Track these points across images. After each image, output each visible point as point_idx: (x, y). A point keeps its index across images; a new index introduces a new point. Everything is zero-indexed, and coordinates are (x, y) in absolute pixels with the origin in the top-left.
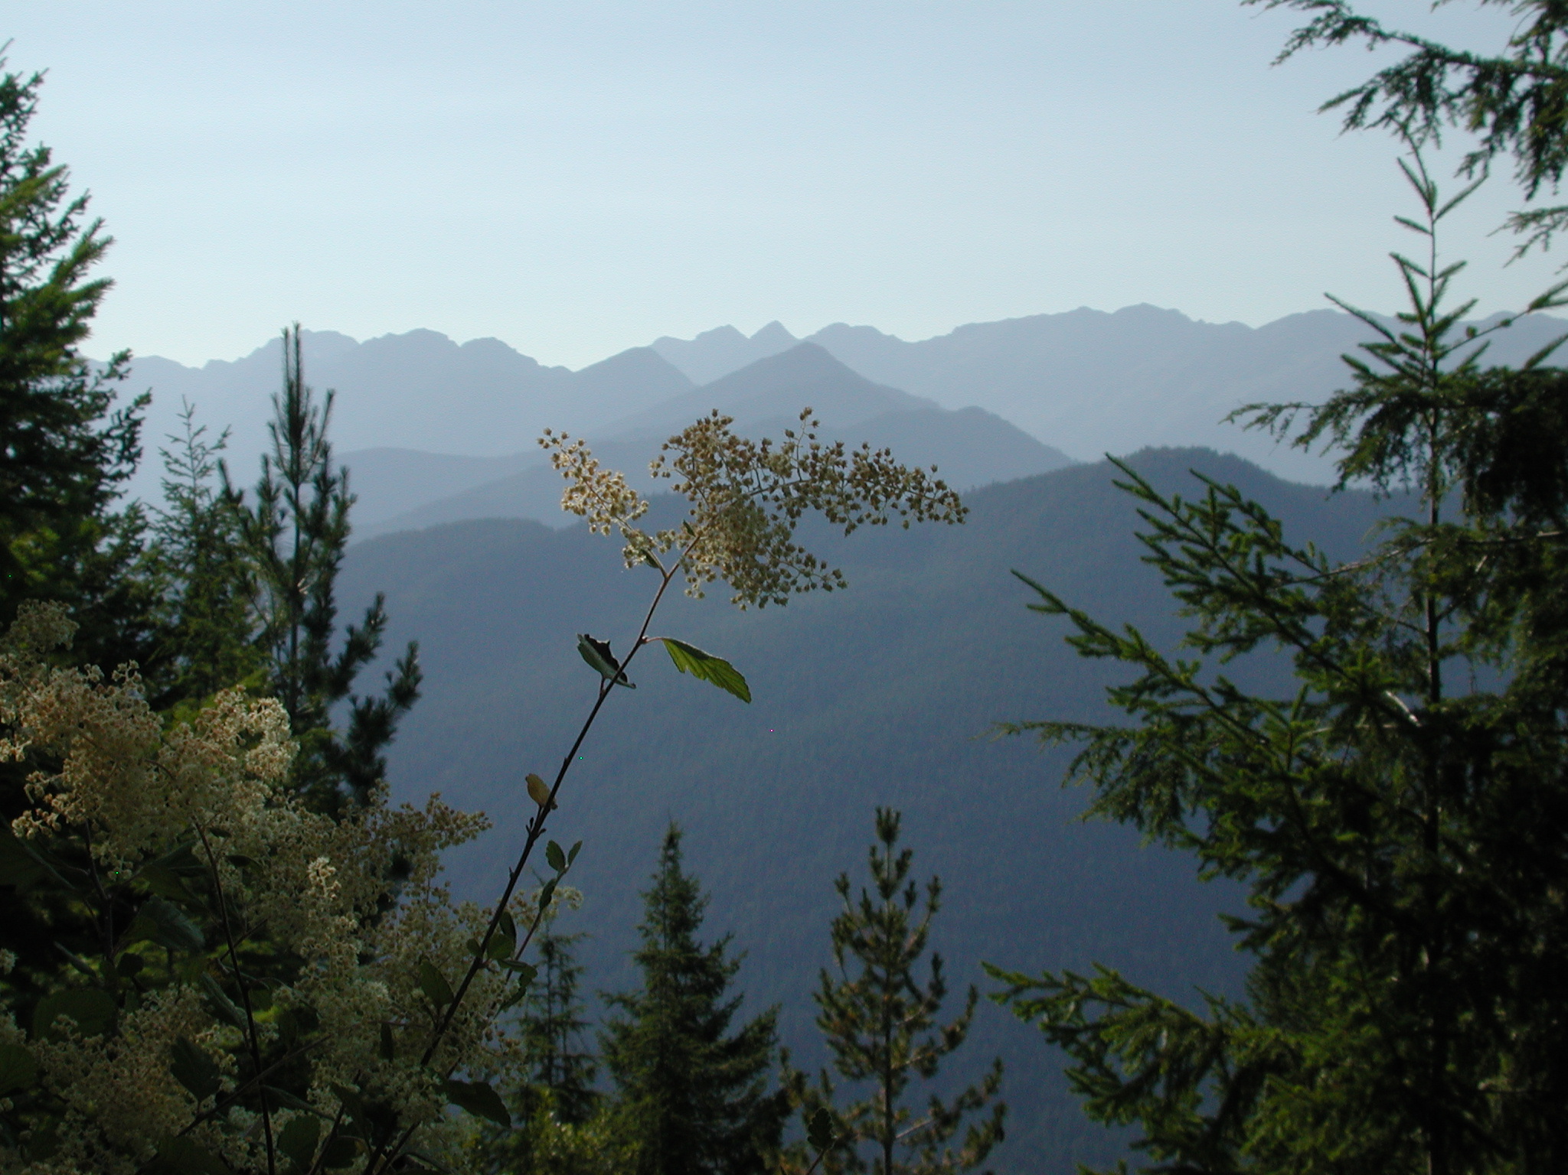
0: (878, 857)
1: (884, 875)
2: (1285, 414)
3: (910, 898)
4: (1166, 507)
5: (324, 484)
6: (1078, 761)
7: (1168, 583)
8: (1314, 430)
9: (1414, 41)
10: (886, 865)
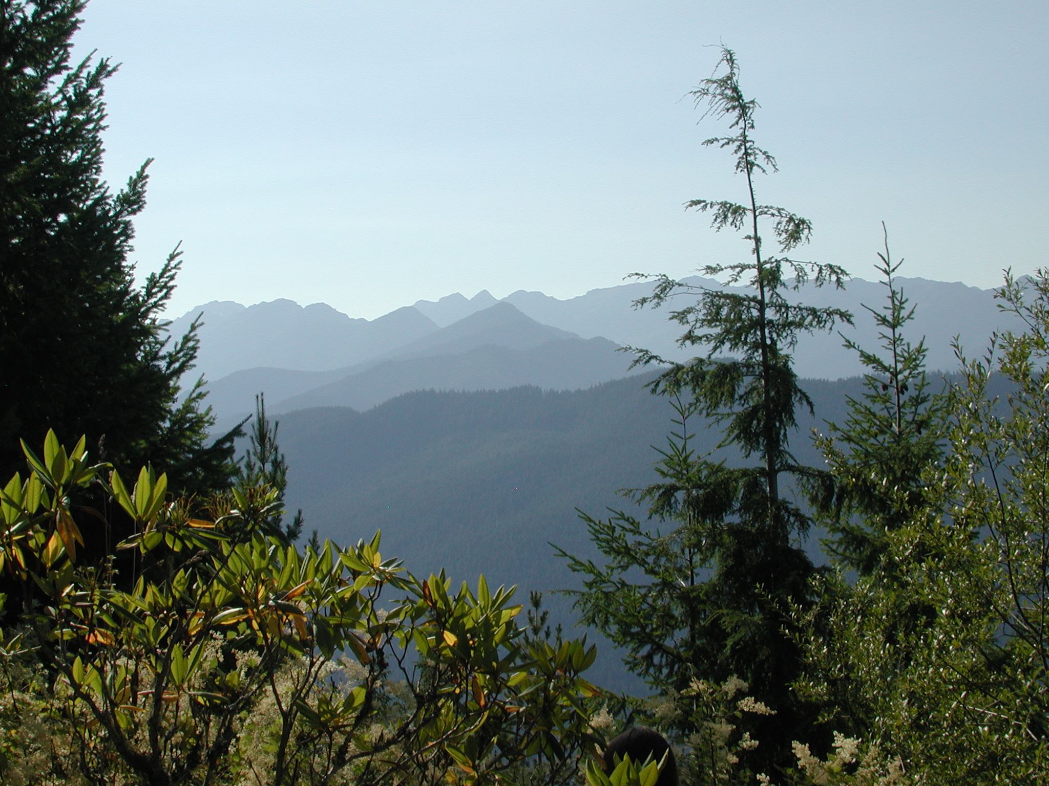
0: (532, 615)
1: (535, 623)
2: (633, 492)
3: (548, 634)
4: (595, 524)
5: (276, 464)
6: (575, 604)
7: (599, 548)
8: (642, 498)
9: (673, 363)
10: (535, 619)
